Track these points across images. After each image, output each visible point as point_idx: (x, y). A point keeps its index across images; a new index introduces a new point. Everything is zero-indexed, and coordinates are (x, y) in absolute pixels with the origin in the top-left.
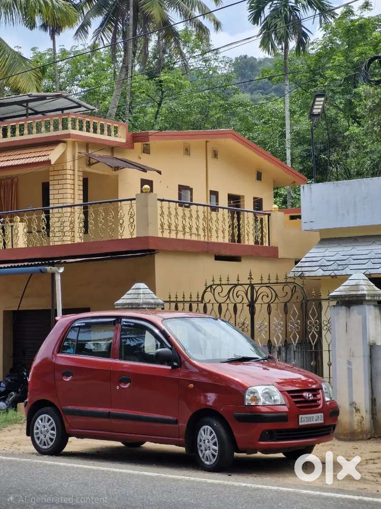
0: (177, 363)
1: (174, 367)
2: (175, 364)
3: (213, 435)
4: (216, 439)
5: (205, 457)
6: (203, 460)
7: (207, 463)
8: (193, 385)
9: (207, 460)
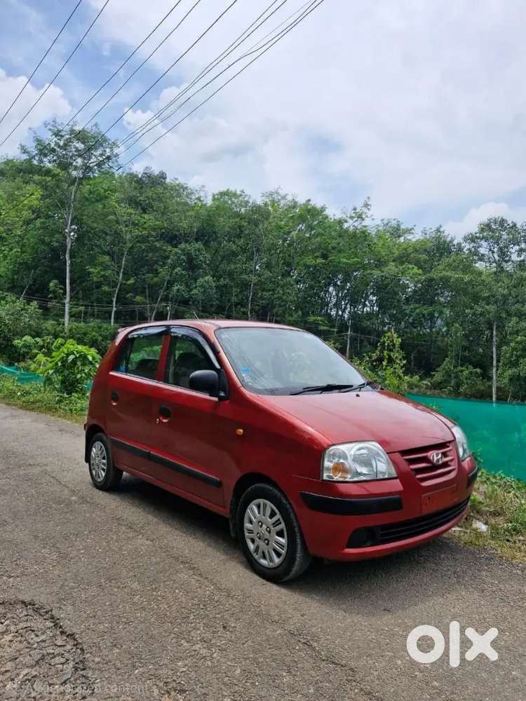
0: (225, 393)
1: (221, 399)
2: (222, 394)
3: (275, 519)
4: (282, 526)
5: (260, 551)
6: (256, 557)
7: (263, 562)
8: (241, 431)
9: (264, 557)
